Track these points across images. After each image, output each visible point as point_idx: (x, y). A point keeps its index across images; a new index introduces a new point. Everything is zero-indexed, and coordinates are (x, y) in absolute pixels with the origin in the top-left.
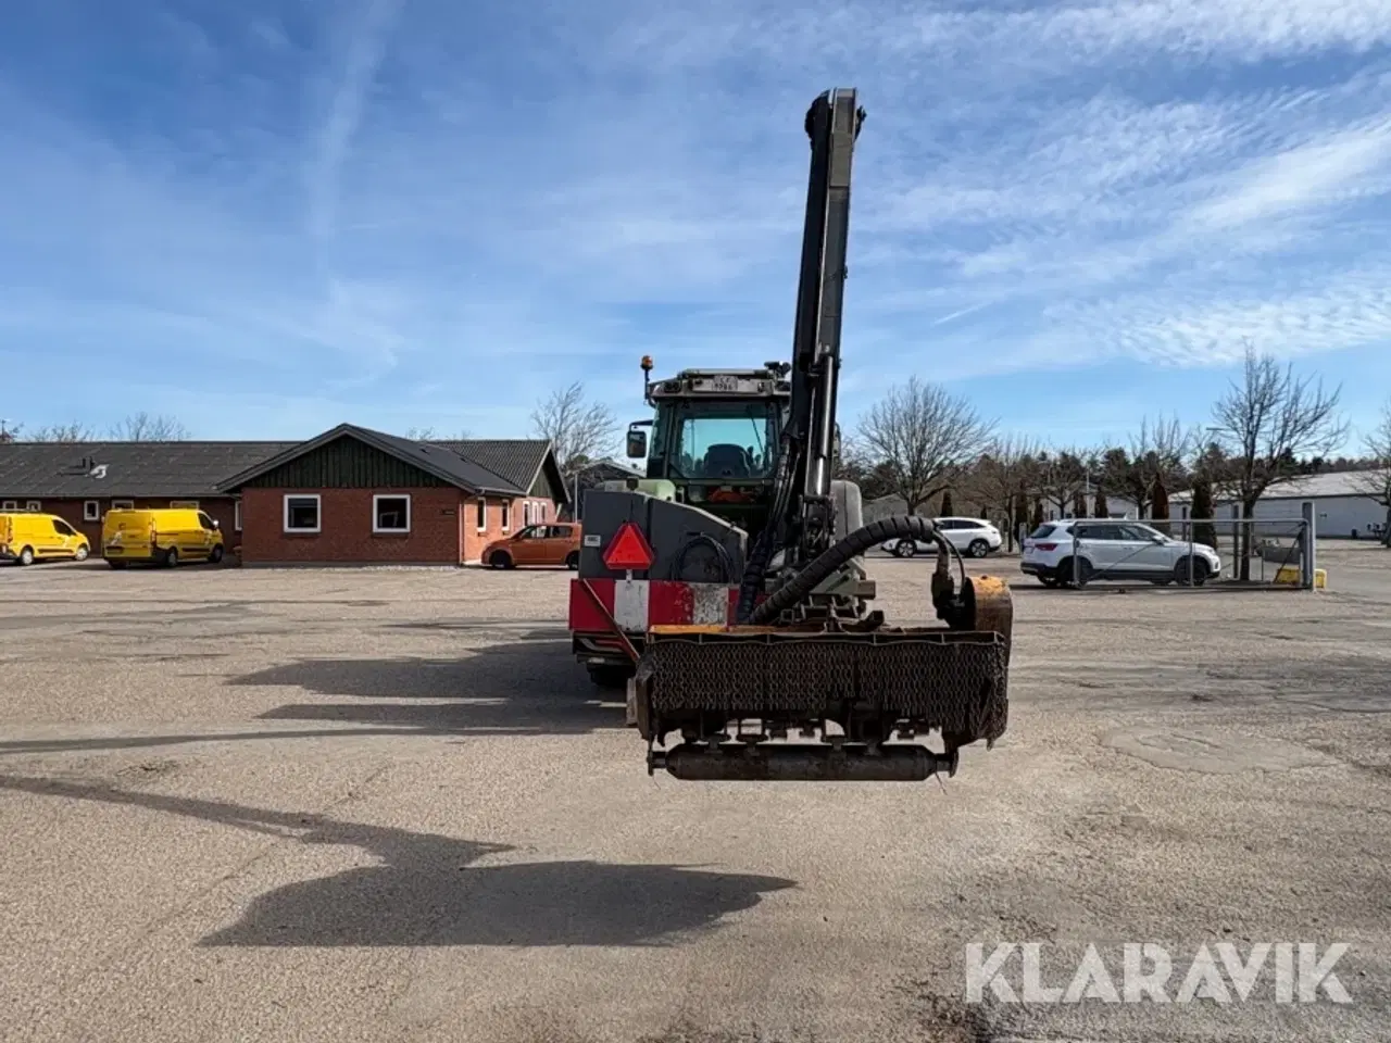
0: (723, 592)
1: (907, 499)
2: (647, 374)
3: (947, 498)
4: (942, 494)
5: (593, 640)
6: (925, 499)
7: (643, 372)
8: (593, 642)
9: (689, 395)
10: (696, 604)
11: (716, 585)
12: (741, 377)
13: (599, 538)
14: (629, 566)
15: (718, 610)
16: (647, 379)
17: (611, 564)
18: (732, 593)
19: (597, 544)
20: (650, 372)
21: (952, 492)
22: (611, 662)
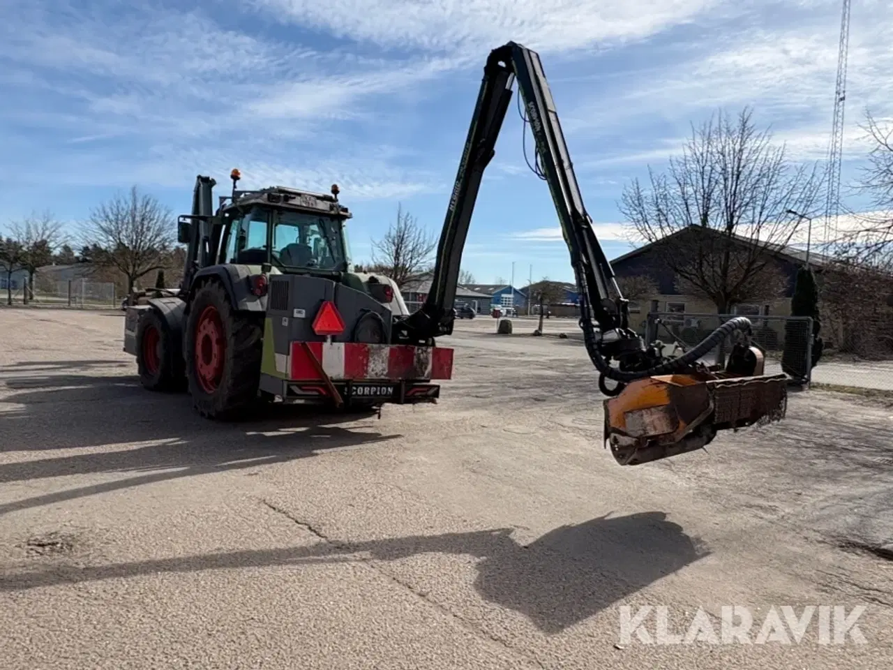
0: (386, 350)
1: (128, 273)
2: (234, 183)
3: (161, 275)
4: (157, 271)
5: (300, 387)
6: (142, 274)
7: (232, 181)
8: (300, 388)
9: (284, 205)
10: (371, 359)
11: (383, 346)
12: (318, 198)
13: (304, 311)
14: (329, 332)
15: (383, 362)
16: (235, 187)
17: (319, 331)
18: (392, 351)
19: (303, 316)
20: (238, 182)
21: (165, 272)
22: (309, 402)
